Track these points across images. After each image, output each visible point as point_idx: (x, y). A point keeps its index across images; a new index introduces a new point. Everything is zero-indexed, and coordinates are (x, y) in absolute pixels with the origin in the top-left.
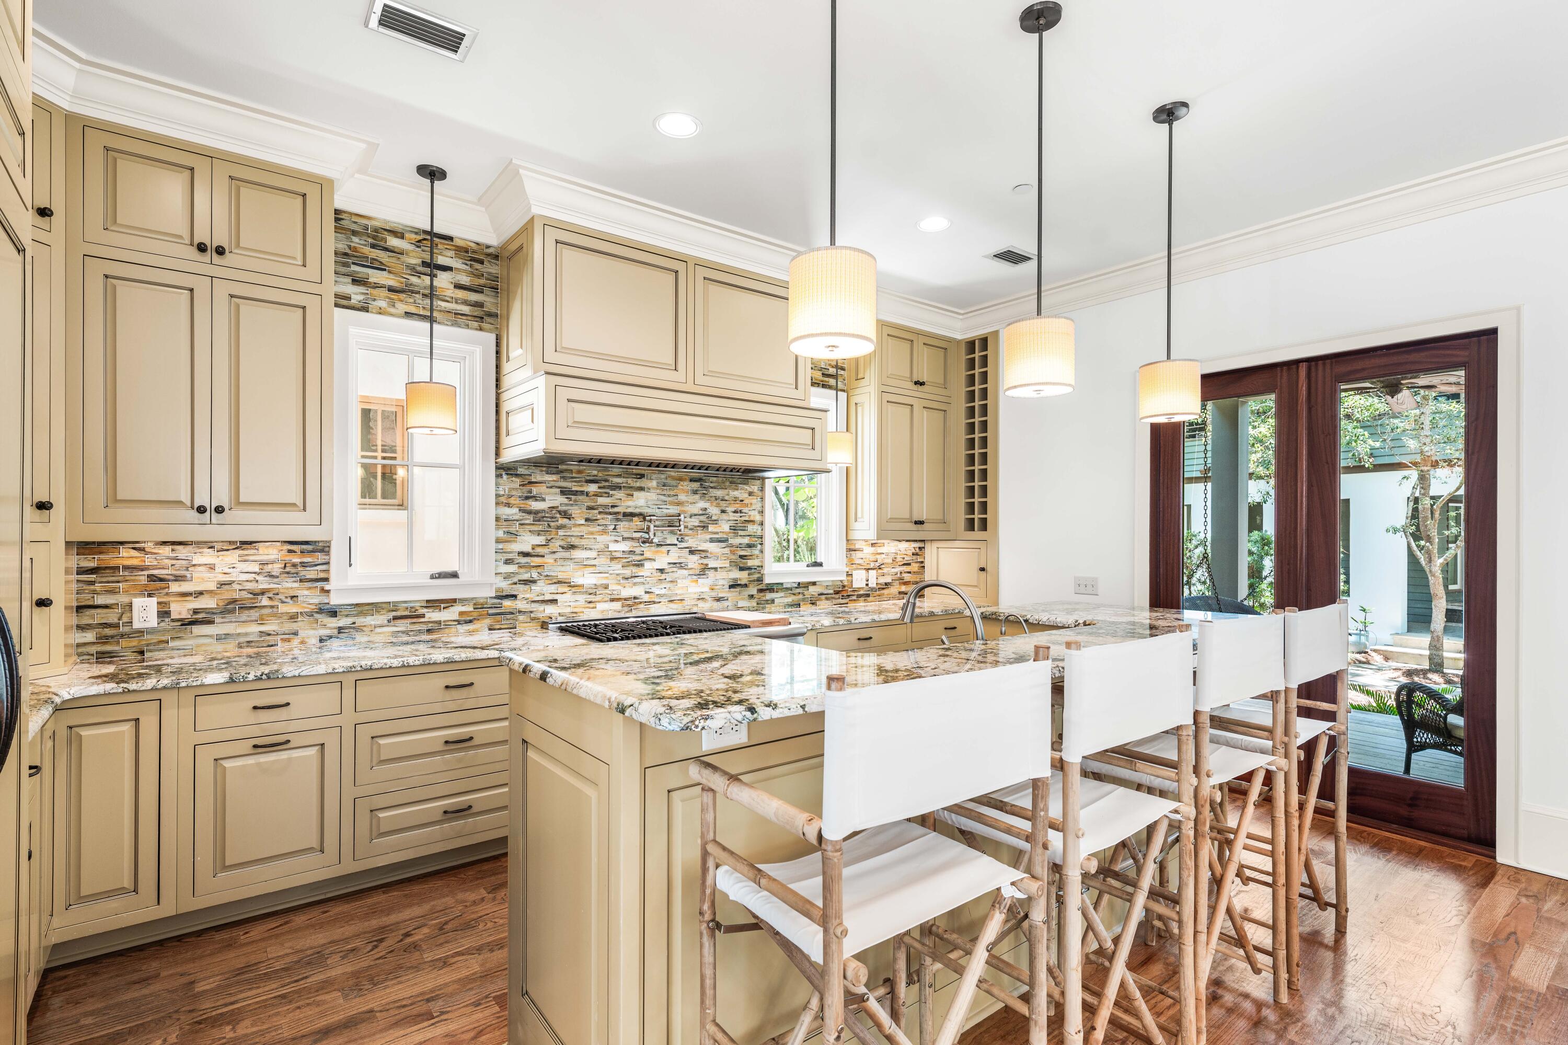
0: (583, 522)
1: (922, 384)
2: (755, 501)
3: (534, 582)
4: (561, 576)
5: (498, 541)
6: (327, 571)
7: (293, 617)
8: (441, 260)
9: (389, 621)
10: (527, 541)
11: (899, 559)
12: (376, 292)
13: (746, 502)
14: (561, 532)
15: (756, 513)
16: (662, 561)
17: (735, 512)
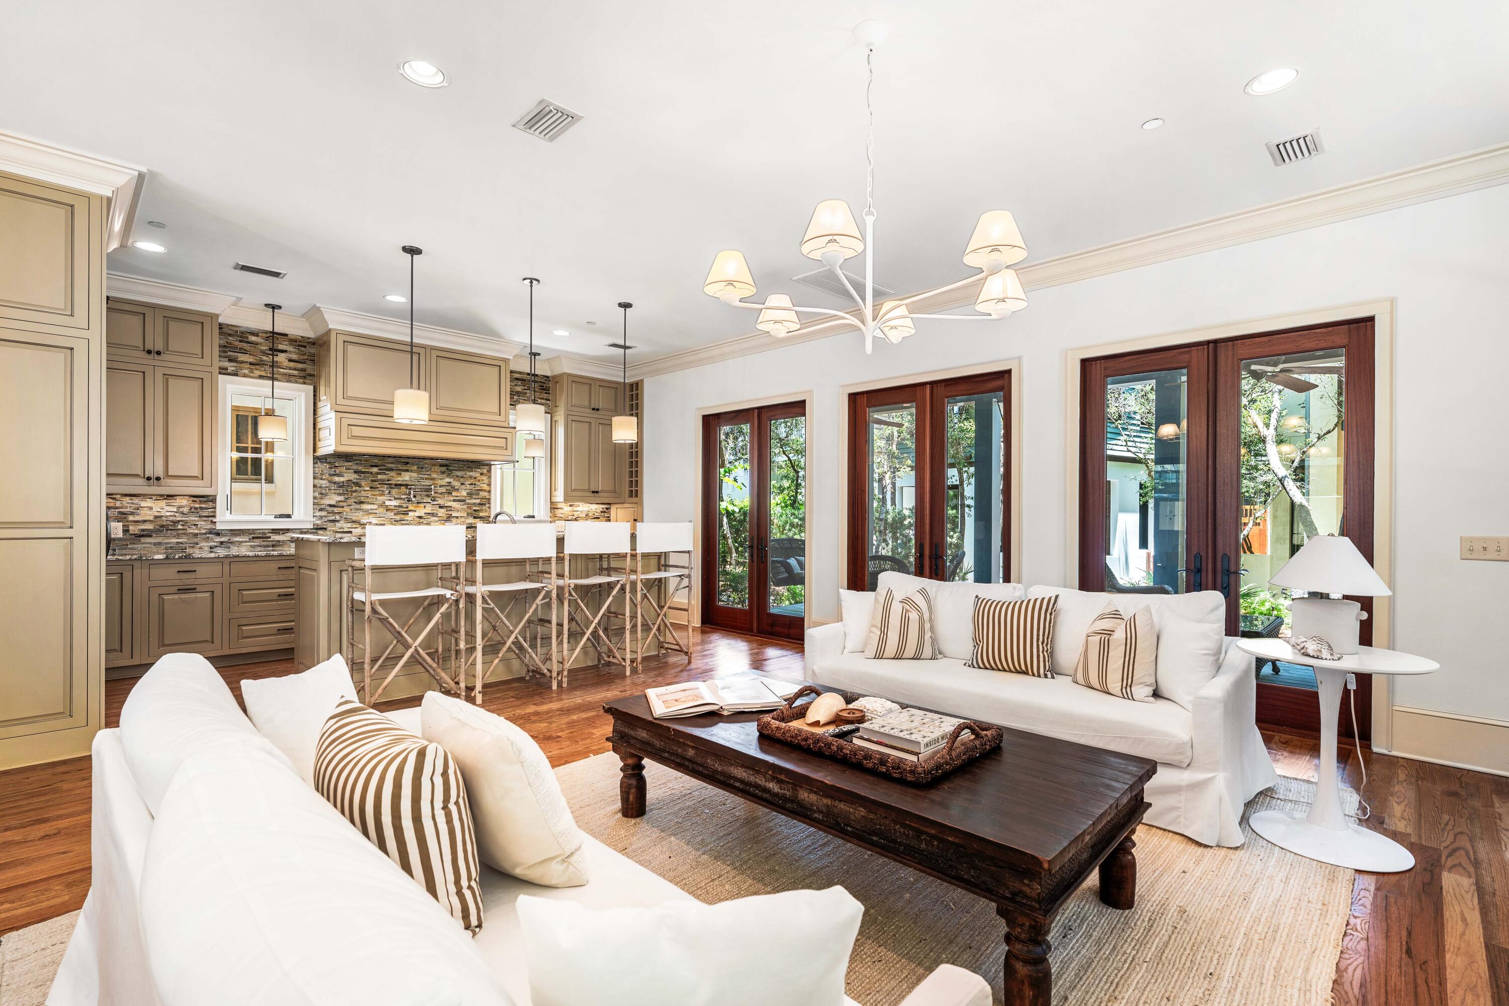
0: (368, 489)
1: (598, 410)
2: (484, 478)
3: (338, 521)
4: (354, 518)
5: (315, 498)
6: (215, 512)
7: (196, 535)
8: (281, 347)
9: (250, 539)
10: (333, 499)
11: (590, 514)
12: (242, 365)
13: (478, 478)
14: (354, 494)
15: (485, 485)
16: (421, 512)
17: (471, 484)
